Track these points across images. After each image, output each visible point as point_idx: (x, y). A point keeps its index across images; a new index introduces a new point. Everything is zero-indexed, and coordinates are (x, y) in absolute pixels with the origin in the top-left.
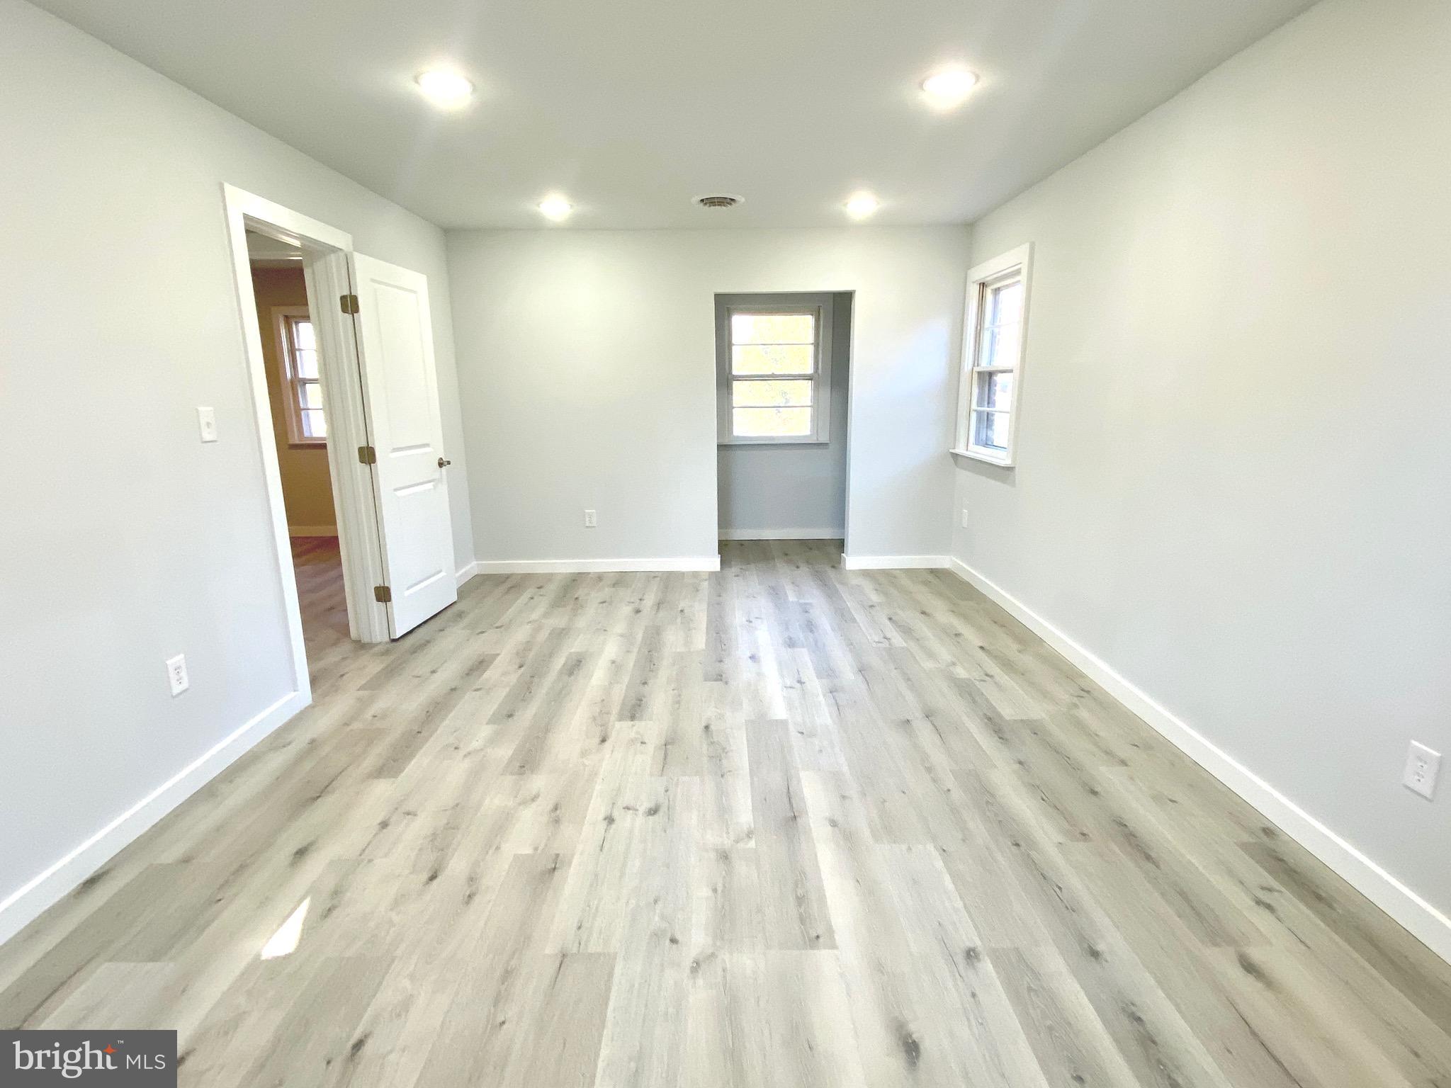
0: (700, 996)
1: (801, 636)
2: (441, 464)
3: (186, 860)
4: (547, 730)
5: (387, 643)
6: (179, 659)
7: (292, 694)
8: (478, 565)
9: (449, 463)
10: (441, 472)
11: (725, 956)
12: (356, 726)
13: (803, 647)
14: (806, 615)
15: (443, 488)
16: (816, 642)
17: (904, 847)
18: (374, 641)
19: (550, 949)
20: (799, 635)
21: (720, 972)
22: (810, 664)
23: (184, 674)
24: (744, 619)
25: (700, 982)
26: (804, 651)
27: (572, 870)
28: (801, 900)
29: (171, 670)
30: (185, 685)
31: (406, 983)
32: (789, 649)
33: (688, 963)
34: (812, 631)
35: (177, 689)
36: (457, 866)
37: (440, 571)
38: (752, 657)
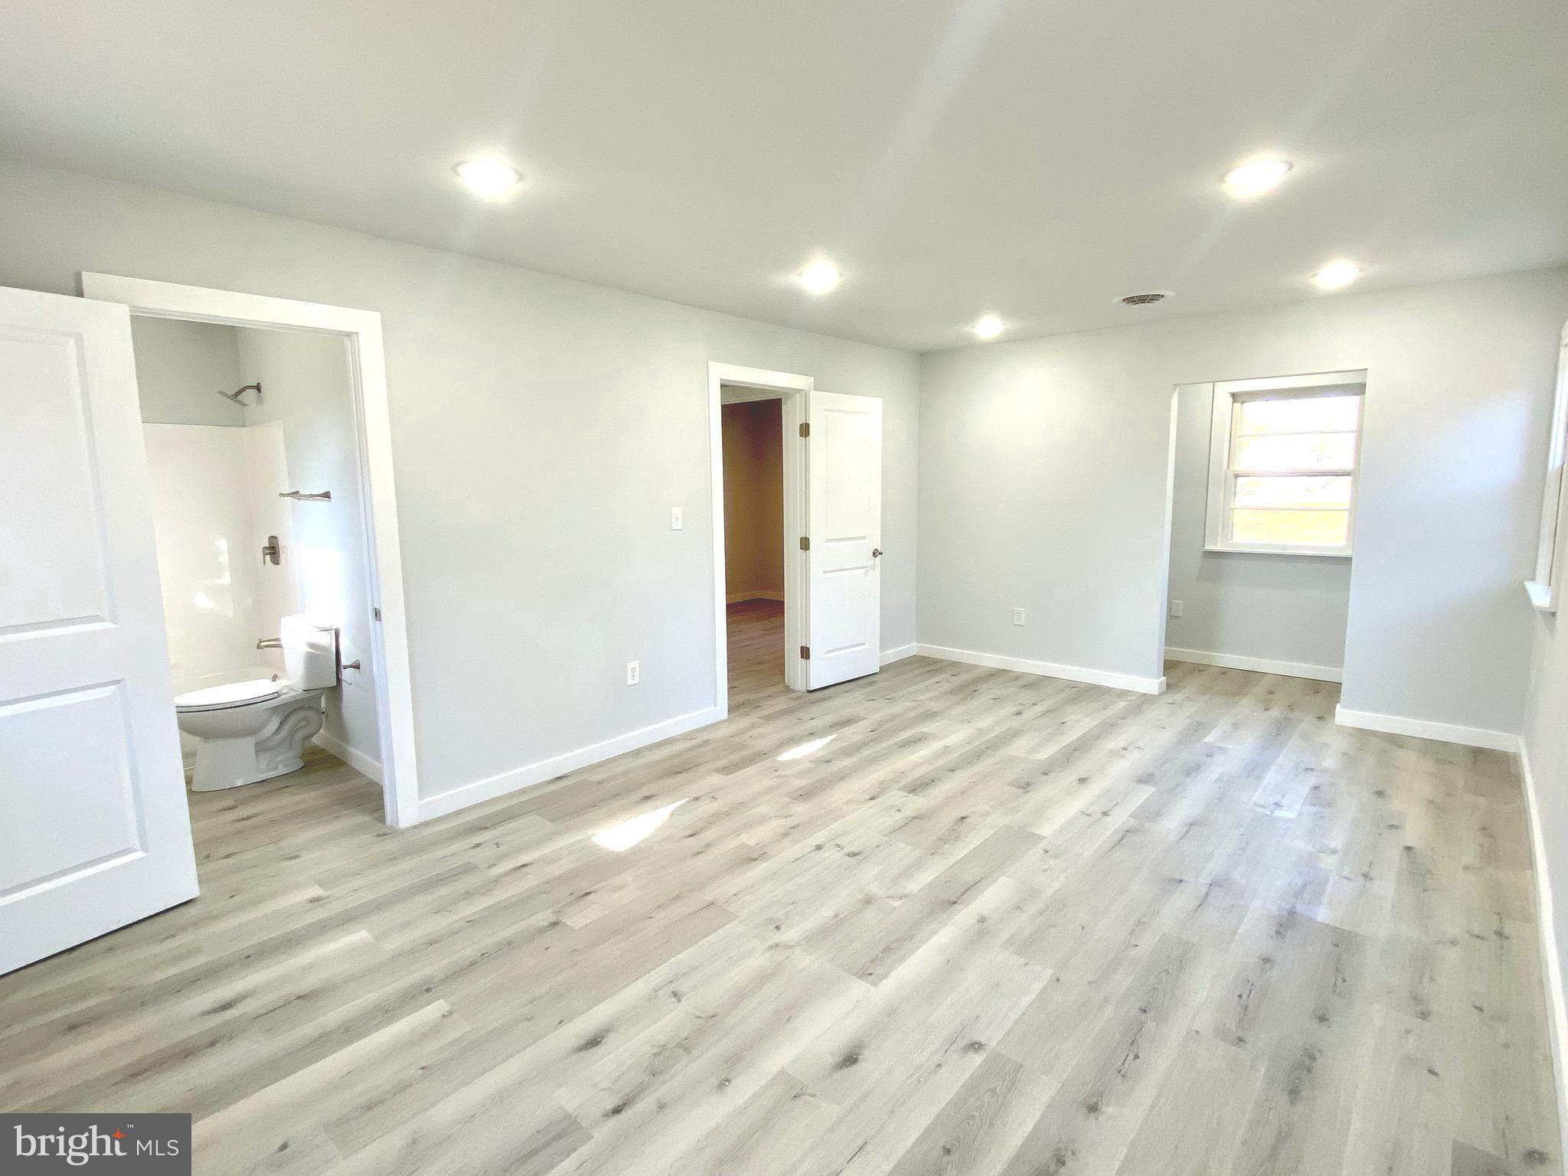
0: (759, 960)
2: (875, 554)
3: (600, 783)
4: (842, 778)
5: (804, 692)
6: (635, 664)
7: (713, 708)
8: (918, 646)
9: (881, 553)
10: (875, 561)
11: (797, 951)
12: (737, 739)
14: (1204, 758)
15: (876, 575)
16: (1178, 785)
17: (1022, 960)
18: (796, 689)
19: (709, 898)
21: (784, 956)
23: (637, 673)
24: (1121, 745)
25: (768, 954)
26: (1150, 790)
27: (765, 864)
28: (888, 949)
29: (629, 670)
30: (636, 681)
31: (630, 879)
33: (772, 942)
35: (630, 682)
36: (708, 836)
37: (864, 644)
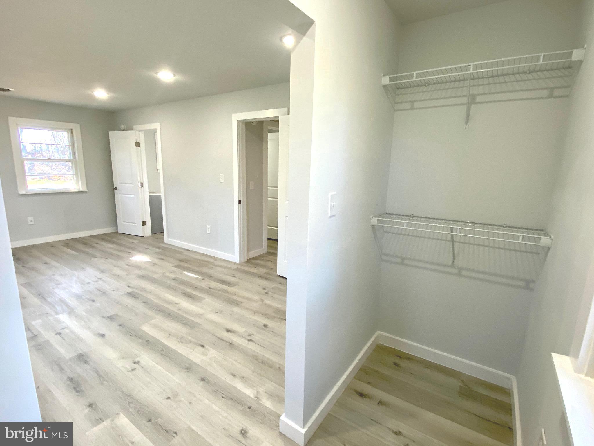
1: (79, 370)
6: (209, 226)
13: (70, 359)
14: (90, 401)
16: (61, 369)
20: (80, 370)
22: (58, 348)
23: (209, 230)
24: (141, 361)
26: (68, 356)
29: (207, 228)
32: (80, 352)
34: (71, 379)
38: (103, 335)
